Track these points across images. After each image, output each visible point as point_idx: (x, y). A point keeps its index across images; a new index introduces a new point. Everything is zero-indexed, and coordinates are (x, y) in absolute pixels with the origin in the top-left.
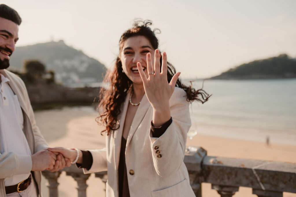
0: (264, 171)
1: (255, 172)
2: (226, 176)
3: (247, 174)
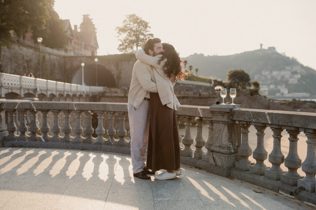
0: (254, 112)
1: (251, 113)
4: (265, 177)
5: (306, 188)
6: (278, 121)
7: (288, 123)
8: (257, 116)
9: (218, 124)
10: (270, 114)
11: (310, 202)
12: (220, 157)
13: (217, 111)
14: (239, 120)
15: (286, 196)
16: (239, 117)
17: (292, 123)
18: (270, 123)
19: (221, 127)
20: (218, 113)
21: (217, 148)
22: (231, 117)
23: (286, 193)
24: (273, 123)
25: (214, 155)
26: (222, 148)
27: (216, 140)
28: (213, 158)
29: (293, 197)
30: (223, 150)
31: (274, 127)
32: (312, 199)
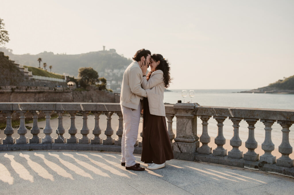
0: (217, 109)
1: (214, 109)
2: (204, 112)
3: (211, 110)
4: (228, 157)
5: (268, 162)
6: (240, 115)
7: (250, 116)
8: (220, 111)
9: (181, 119)
10: (233, 110)
11: (274, 171)
12: (185, 145)
13: (181, 108)
14: (202, 115)
15: (251, 169)
16: (202, 113)
17: (254, 116)
18: (233, 116)
19: (185, 121)
20: (182, 110)
21: (181, 139)
22: (194, 113)
23: (251, 167)
24: (235, 117)
25: (178, 144)
26: (186, 138)
27: (180, 131)
28: (178, 147)
29: (258, 169)
30: (188, 139)
31: (237, 119)
32: (275, 169)
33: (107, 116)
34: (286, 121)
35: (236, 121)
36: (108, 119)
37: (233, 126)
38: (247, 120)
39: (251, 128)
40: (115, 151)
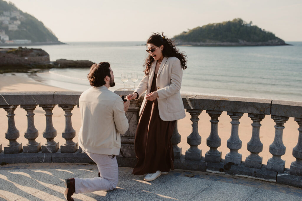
4: (186, 159)
5: (235, 163)
6: (202, 106)
7: (214, 108)
10: (192, 100)
11: (242, 174)
12: (129, 148)
15: (215, 173)
18: (192, 108)
21: (123, 139)
23: (215, 171)
24: (196, 109)
26: (130, 137)
29: (223, 173)
30: (132, 140)
32: (244, 171)
33: (8, 112)
34: (259, 114)
35: (196, 114)
36: (10, 116)
37: (191, 119)
38: (210, 113)
39: (214, 122)
40: (25, 162)
